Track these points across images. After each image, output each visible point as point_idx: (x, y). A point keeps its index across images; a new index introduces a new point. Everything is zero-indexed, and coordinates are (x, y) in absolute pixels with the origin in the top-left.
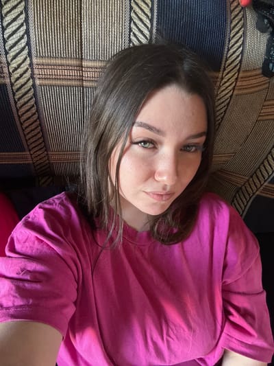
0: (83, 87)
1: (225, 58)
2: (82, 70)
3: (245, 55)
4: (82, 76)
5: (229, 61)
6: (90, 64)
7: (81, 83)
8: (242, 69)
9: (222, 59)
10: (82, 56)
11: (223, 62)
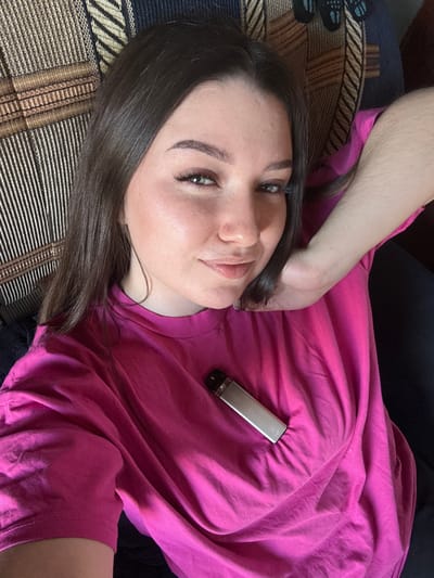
0: (27, 130)
1: (242, 7)
2: (17, 99)
3: (269, 8)
4: (21, 110)
5: (250, 11)
6: (29, 82)
7: (22, 124)
8: (269, 20)
9: (239, 9)
10: (8, 71)
11: (243, 16)
